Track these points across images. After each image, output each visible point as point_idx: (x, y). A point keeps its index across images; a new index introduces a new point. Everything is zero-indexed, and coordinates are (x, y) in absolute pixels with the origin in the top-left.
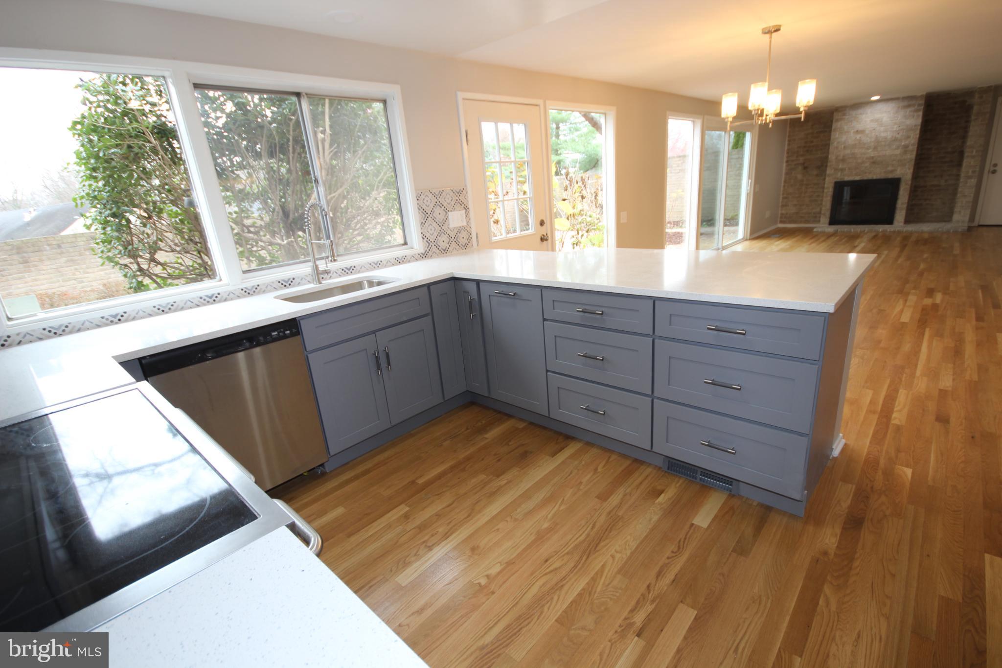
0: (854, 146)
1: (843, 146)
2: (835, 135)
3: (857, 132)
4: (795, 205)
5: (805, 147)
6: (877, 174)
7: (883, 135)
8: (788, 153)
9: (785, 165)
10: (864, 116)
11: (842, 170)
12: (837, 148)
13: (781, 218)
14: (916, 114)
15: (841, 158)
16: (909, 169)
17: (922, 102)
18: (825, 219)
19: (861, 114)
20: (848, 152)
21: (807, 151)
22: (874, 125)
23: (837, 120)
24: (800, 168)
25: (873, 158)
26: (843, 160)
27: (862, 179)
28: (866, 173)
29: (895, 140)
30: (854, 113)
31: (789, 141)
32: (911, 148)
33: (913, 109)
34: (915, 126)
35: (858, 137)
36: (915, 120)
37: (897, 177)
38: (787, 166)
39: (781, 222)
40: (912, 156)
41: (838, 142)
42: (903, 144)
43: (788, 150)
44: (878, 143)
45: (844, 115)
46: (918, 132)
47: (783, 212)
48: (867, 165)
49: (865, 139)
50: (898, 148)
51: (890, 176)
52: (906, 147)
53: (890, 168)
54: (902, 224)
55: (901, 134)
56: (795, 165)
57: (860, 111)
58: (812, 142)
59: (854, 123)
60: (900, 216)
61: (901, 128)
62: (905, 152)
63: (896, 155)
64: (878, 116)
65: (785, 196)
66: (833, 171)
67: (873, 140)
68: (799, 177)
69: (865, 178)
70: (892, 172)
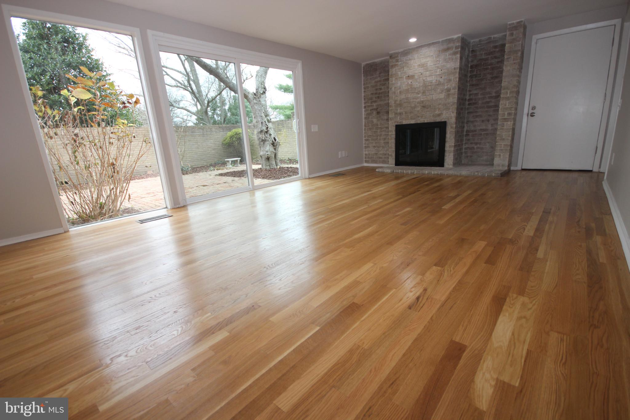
0: (407, 91)
1: (399, 91)
2: (392, 80)
3: (409, 77)
4: (374, 147)
5: (376, 94)
6: (427, 118)
7: (429, 79)
8: (365, 99)
9: (363, 110)
10: (412, 61)
11: (400, 114)
12: (395, 93)
13: (366, 157)
14: (454, 57)
15: (398, 102)
16: (453, 113)
17: (459, 44)
18: (392, 161)
19: (410, 60)
20: (403, 96)
21: (378, 97)
22: (421, 70)
23: (393, 66)
24: (375, 113)
25: (423, 102)
26: (400, 105)
27: (416, 122)
28: (419, 117)
29: (439, 84)
30: (404, 59)
31: (365, 88)
32: (452, 91)
33: (451, 52)
34: (455, 69)
35: (410, 81)
36: (454, 64)
37: (443, 120)
38: (365, 111)
39: (366, 162)
40: (454, 99)
41: (395, 88)
42: (446, 87)
43: (364, 97)
44: (426, 88)
45: (397, 61)
46: (457, 75)
47: (367, 152)
48: (419, 109)
49: (416, 84)
50: (442, 91)
51: (438, 120)
52: (448, 90)
53: (437, 112)
54: (451, 166)
55: (443, 77)
56: (371, 110)
57: (409, 57)
58: (381, 89)
59: (405, 69)
60: (449, 159)
61: (443, 71)
62: (448, 96)
63: (441, 99)
64: (423, 61)
65: (366, 138)
66: (393, 116)
67: (421, 85)
68: (375, 121)
69: (419, 122)
70: (439, 115)
